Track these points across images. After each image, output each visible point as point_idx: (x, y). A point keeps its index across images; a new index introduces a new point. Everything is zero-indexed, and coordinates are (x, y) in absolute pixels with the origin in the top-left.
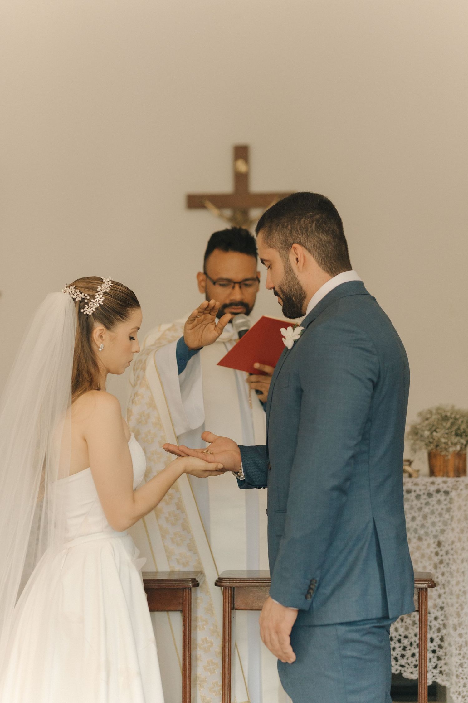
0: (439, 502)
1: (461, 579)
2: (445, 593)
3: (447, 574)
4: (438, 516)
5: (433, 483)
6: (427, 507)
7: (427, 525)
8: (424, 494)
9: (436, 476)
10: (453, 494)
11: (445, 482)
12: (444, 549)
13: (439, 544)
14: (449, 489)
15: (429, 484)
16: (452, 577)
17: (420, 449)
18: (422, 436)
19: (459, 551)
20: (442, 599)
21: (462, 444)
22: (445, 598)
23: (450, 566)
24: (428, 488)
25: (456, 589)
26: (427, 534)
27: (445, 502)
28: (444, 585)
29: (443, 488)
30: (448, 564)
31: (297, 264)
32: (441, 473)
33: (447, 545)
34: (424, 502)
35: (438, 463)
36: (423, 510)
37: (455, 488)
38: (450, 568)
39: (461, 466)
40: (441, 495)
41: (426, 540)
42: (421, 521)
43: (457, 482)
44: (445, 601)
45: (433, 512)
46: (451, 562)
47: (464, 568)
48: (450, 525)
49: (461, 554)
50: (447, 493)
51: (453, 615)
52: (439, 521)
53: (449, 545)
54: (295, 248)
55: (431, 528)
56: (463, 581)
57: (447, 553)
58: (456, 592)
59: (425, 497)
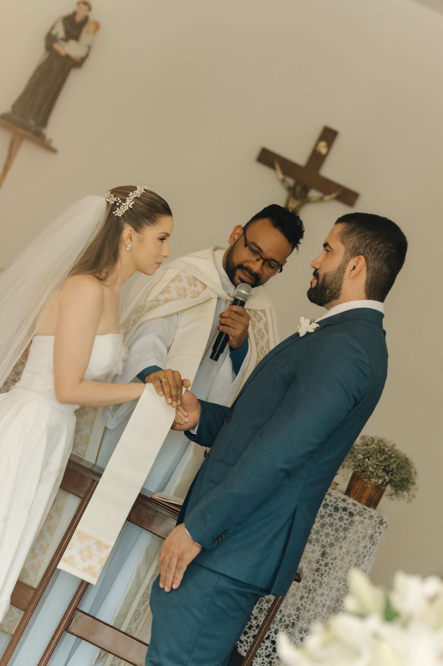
0: (341, 519)
1: (326, 592)
2: (307, 597)
3: (317, 583)
4: (334, 530)
5: (344, 500)
6: (329, 518)
7: (321, 533)
8: (332, 506)
9: (350, 497)
10: (357, 518)
11: (355, 505)
12: (326, 561)
13: (324, 554)
14: (355, 513)
15: (340, 500)
16: (320, 587)
17: (349, 467)
18: (355, 457)
19: (337, 569)
20: (303, 602)
21: (385, 480)
22: (306, 602)
23: (324, 577)
24: (338, 503)
25: (318, 599)
26: (317, 540)
27: (346, 522)
28: (310, 590)
29: (350, 509)
30: (322, 574)
31: (351, 271)
32: (356, 496)
33: (329, 559)
34: (328, 512)
35: (358, 486)
36: (325, 519)
37: (360, 514)
38: (322, 579)
39: (376, 498)
40: (346, 514)
41: (314, 545)
42: (318, 527)
43: (365, 509)
44: (304, 605)
45: (331, 525)
46: (325, 574)
47: (335, 584)
48: (341, 542)
49: (337, 572)
50: (351, 514)
51: (304, 620)
52: (333, 535)
53: (331, 559)
54: (360, 258)
55: (323, 538)
56: (327, 595)
57: (326, 565)
58: (317, 601)
59: (332, 508)
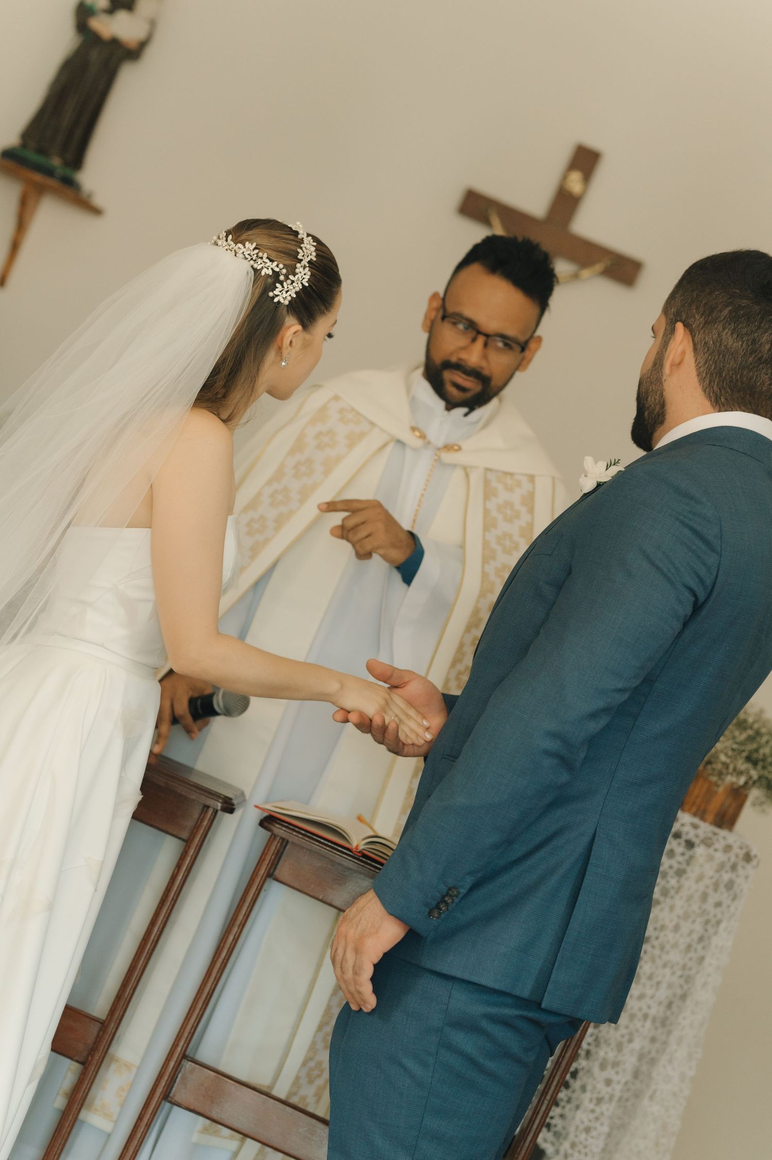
0: (671, 853)
10: (700, 851)
11: (695, 827)
14: (696, 841)
19: (667, 947)
21: (751, 778)
25: (634, 1004)
27: (681, 859)
29: (687, 834)
32: (696, 809)
37: (707, 842)
39: (731, 811)
40: (679, 844)
43: (715, 834)
47: (664, 976)
48: (672, 897)
49: (668, 952)
50: (690, 845)
51: (612, 1046)
53: (656, 929)
56: (651, 998)
58: (633, 1009)
